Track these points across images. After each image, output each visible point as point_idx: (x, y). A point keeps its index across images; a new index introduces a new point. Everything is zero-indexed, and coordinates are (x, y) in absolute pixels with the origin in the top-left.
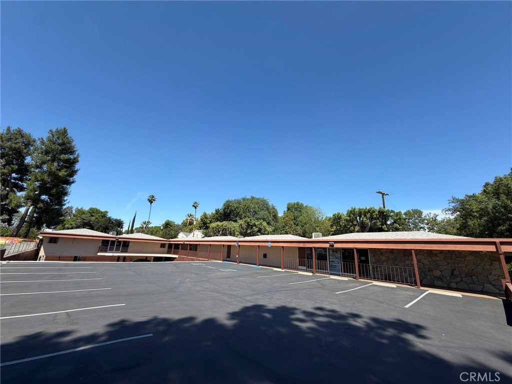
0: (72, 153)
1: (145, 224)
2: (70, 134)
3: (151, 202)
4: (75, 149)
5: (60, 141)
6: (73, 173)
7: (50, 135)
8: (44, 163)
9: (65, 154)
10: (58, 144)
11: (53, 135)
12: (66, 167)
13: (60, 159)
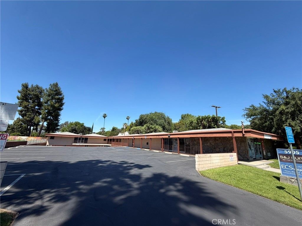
0: (61, 95)
1: (102, 129)
2: (59, 85)
3: (105, 118)
4: (62, 93)
5: (55, 89)
6: (62, 105)
7: (50, 87)
8: (48, 101)
9: (57, 95)
10: (54, 91)
11: (51, 86)
12: (58, 102)
13: (55, 98)
